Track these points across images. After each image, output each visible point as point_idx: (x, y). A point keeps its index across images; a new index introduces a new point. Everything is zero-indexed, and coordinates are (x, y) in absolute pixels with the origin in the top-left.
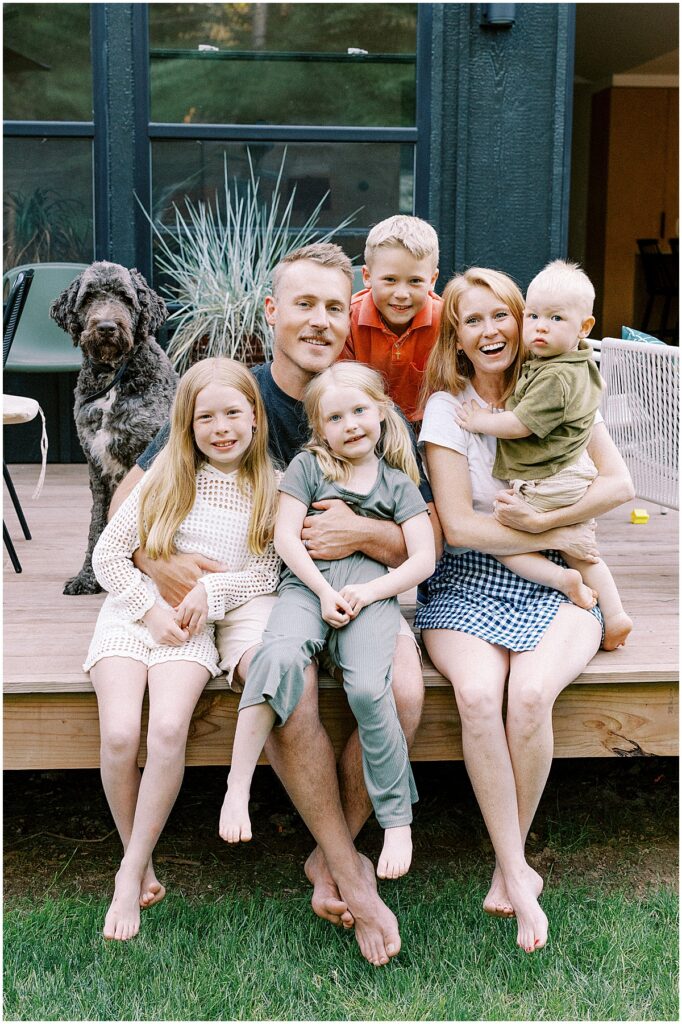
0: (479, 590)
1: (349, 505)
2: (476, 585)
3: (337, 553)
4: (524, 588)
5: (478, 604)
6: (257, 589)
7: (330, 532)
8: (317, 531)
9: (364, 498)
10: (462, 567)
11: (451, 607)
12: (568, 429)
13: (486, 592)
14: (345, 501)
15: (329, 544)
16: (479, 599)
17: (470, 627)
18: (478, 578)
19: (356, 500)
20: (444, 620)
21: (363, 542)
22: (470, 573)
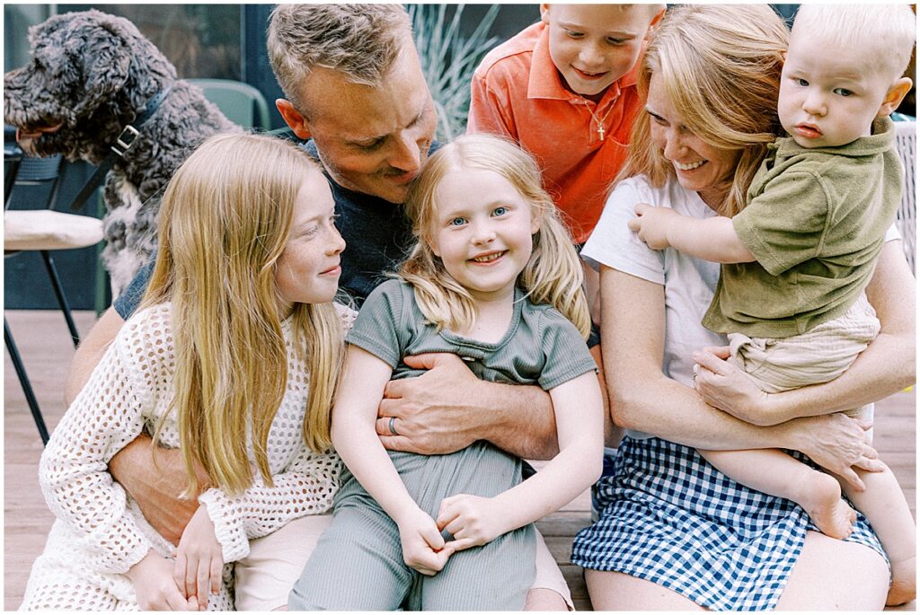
0: (675, 500)
1: (466, 362)
2: (671, 492)
3: (446, 444)
4: (749, 502)
5: (675, 525)
6: (300, 506)
7: (435, 408)
8: (412, 405)
9: (493, 350)
10: (649, 460)
11: (631, 531)
12: (830, 266)
13: (687, 504)
14: (461, 356)
15: (432, 429)
16: (676, 519)
17: (661, 572)
18: (675, 480)
19: (479, 353)
20: (617, 555)
21: (491, 426)
22: (662, 470)
